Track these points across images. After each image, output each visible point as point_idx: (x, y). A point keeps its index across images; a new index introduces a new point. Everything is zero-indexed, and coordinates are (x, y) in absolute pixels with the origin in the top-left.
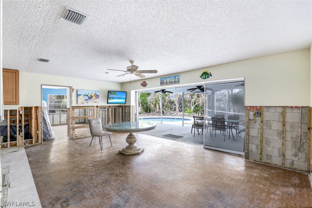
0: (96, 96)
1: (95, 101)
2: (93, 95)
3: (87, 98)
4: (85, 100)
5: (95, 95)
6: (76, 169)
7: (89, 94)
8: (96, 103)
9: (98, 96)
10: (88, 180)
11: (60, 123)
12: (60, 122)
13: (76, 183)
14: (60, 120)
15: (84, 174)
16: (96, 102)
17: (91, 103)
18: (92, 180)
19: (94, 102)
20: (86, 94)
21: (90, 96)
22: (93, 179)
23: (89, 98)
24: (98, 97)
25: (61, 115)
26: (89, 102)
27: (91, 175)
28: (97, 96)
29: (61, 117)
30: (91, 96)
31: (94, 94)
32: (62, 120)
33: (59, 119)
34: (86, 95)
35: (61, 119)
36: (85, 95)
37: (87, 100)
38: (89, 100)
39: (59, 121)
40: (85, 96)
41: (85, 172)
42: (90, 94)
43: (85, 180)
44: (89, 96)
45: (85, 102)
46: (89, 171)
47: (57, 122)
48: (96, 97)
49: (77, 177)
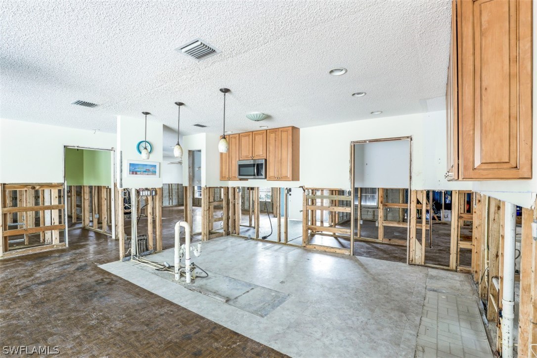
6: (93, 322)
10: (69, 304)
13: (89, 298)
15: (76, 314)
18: (62, 304)
22: (59, 306)
27: (61, 312)
41: (73, 317)
43: (75, 304)
46: (63, 320)
49: (89, 307)
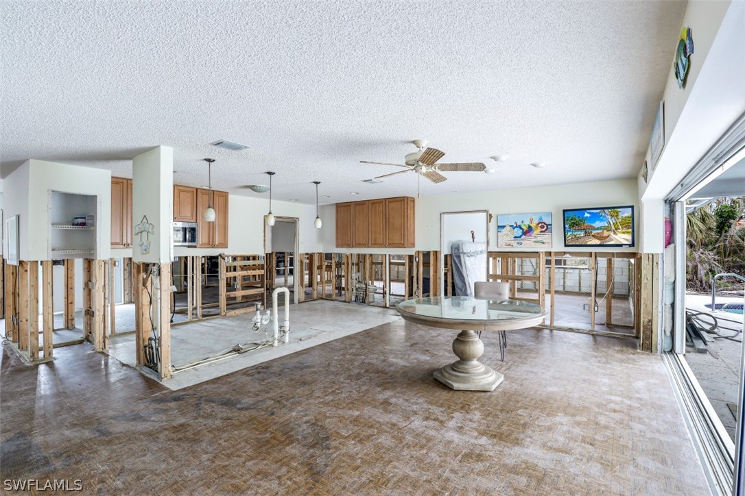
0: (542, 227)
1: (539, 239)
2: (533, 225)
3: (518, 232)
4: (515, 237)
5: (540, 225)
7: (523, 222)
8: (543, 245)
9: (547, 225)
11: (564, 288)
12: (564, 286)
14: (564, 283)
16: (543, 243)
17: (528, 245)
19: (537, 242)
20: (516, 223)
21: (525, 228)
23: (525, 233)
24: (547, 228)
25: (567, 271)
26: (524, 242)
28: (545, 227)
29: (567, 275)
30: (530, 227)
31: (536, 221)
32: (568, 283)
33: (562, 281)
34: (516, 227)
35: (566, 281)
36: (515, 225)
37: (520, 237)
38: (524, 236)
39: (562, 284)
40: (514, 228)
42: (527, 223)
44: (523, 227)
45: (514, 243)
47: (558, 285)
48: (544, 229)
